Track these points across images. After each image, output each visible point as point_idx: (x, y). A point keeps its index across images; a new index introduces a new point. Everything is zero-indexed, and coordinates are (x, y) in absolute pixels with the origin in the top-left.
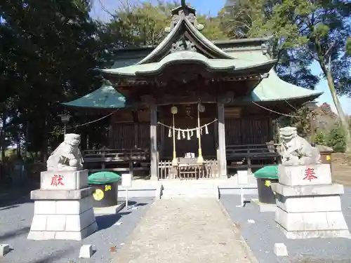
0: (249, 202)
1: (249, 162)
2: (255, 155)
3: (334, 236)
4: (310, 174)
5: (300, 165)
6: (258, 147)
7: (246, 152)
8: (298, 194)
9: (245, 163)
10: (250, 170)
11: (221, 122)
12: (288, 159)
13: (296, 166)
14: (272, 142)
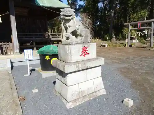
0: (34, 70)
1: (35, 44)
2: (38, 40)
3: (98, 95)
4: (85, 51)
5: (77, 44)
6: (39, 35)
7: (32, 37)
8: (77, 69)
9: (32, 44)
10: (35, 48)
11: (12, 15)
12: (68, 38)
13: (75, 44)
14: (47, 33)
